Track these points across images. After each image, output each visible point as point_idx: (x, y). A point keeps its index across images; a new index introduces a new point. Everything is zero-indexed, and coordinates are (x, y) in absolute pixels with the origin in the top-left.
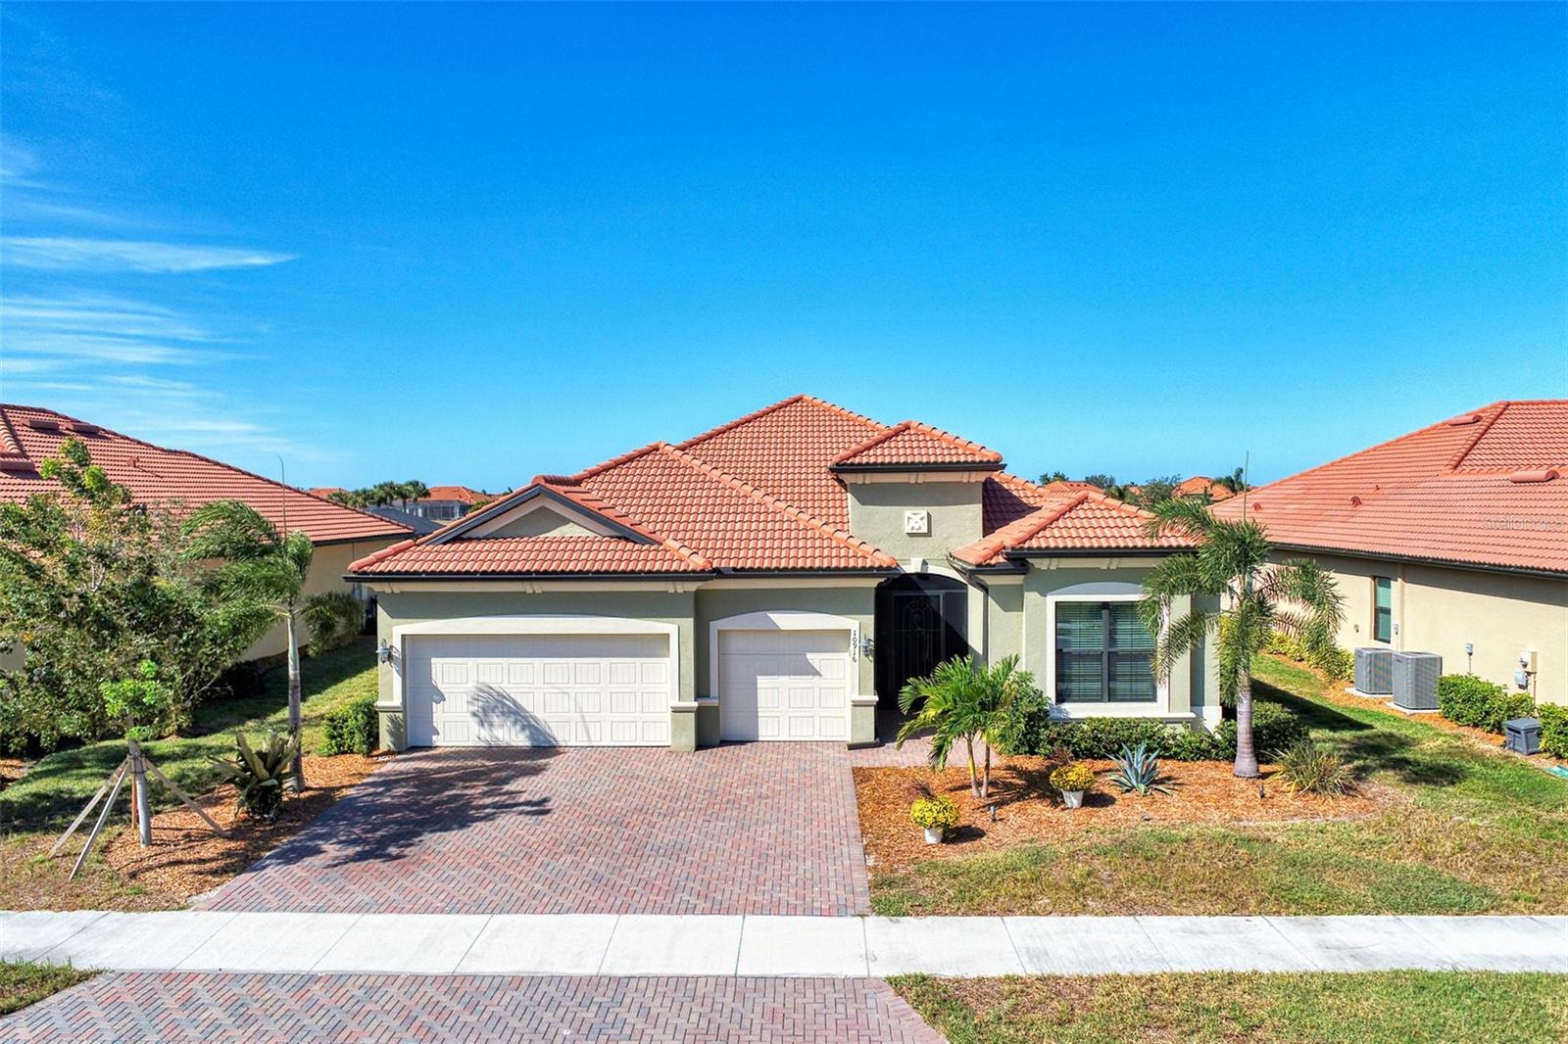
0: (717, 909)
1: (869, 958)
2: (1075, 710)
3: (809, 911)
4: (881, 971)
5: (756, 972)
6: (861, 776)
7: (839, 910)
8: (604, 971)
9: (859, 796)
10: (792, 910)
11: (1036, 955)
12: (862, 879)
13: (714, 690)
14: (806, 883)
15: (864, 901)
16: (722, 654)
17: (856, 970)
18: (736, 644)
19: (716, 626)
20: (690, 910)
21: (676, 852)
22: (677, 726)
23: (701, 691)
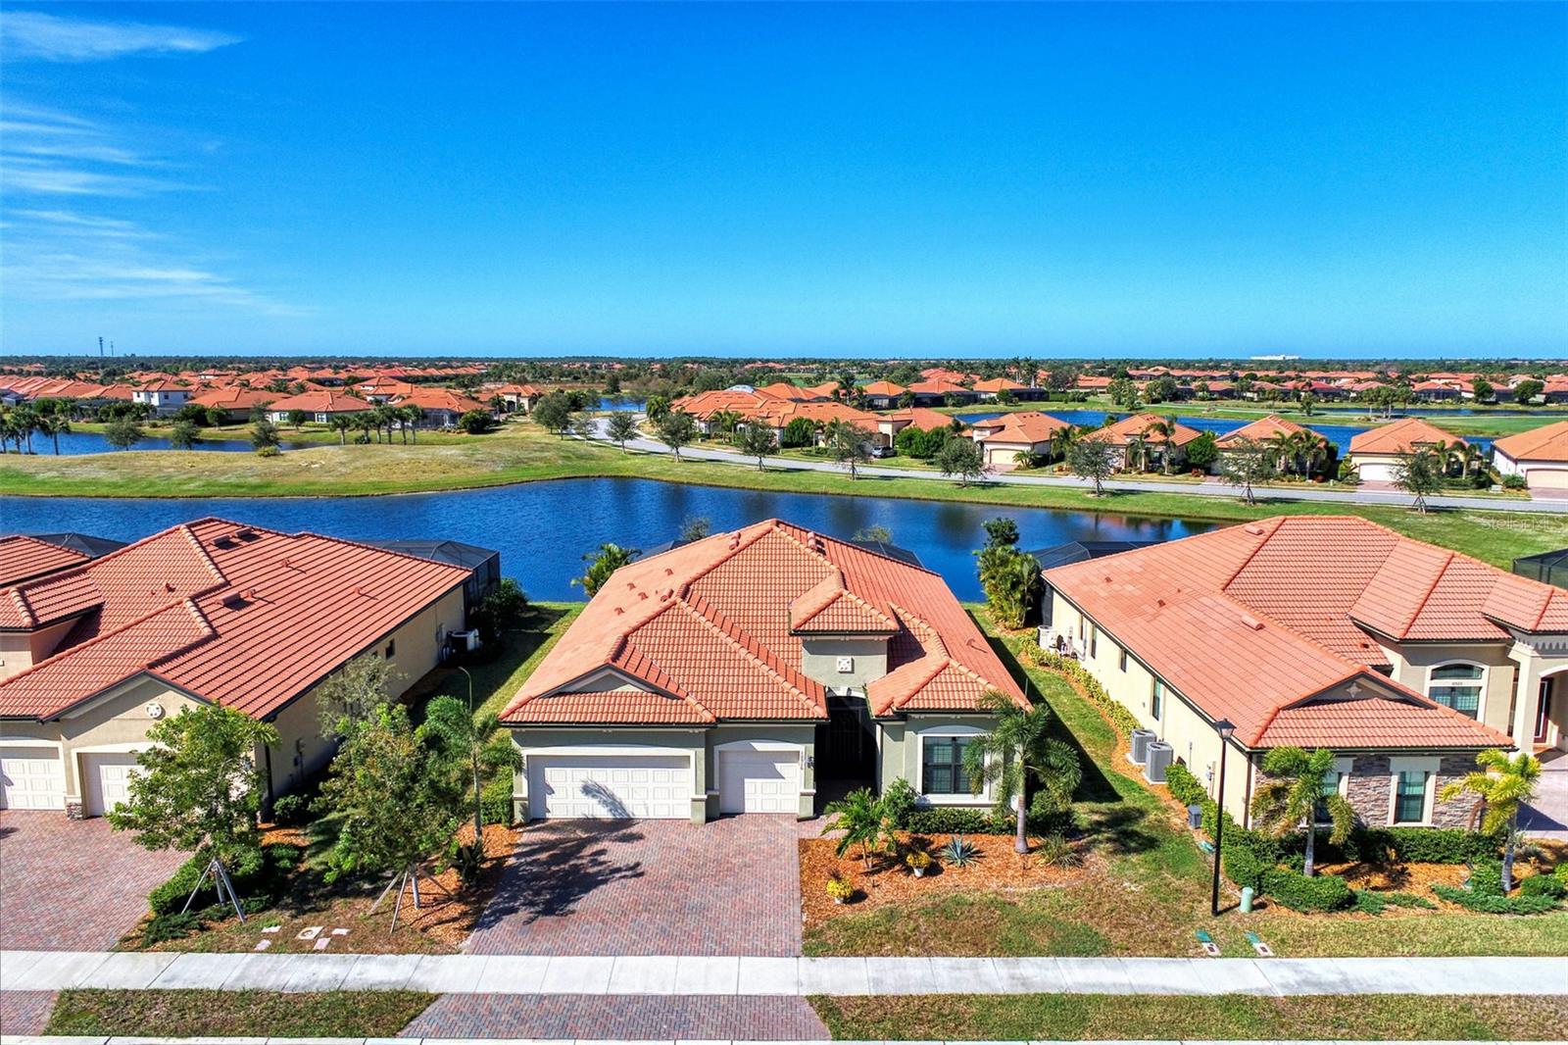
0: (726, 953)
1: (799, 984)
2: (934, 799)
3: (772, 954)
4: (804, 992)
5: (747, 993)
6: (804, 846)
7: (786, 953)
8: (676, 993)
9: (801, 864)
10: (763, 954)
11: (877, 982)
12: (799, 931)
13: (717, 785)
14: (771, 934)
15: (799, 947)
16: (722, 762)
17: (792, 991)
18: (730, 758)
19: (717, 749)
20: (713, 953)
21: (702, 910)
22: (693, 808)
23: (709, 787)
